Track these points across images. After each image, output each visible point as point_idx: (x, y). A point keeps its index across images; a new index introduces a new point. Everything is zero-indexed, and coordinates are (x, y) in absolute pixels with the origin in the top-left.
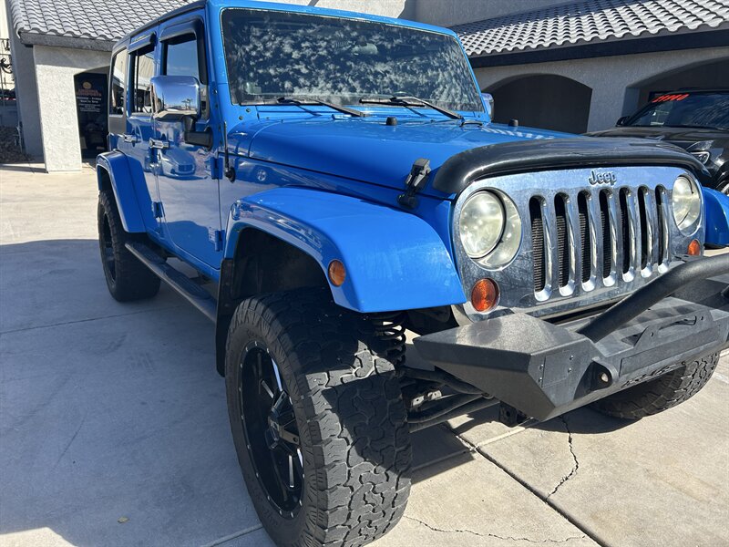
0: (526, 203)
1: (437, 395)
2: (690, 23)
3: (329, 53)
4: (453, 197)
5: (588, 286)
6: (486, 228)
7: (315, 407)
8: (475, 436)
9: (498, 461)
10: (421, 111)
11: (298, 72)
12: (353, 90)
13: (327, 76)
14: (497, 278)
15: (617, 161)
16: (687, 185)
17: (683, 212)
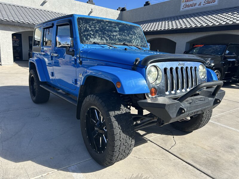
0: (163, 69)
1: (139, 122)
2: (204, 24)
3: (99, 29)
4: (146, 67)
5: (178, 91)
6: (154, 75)
7: (112, 120)
8: (147, 137)
9: (154, 142)
10: (131, 47)
11: (91, 33)
12: (107, 40)
13: (99, 35)
14: (156, 88)
15: (185, 60)
16: (202, 67)
17: (202, 74)
